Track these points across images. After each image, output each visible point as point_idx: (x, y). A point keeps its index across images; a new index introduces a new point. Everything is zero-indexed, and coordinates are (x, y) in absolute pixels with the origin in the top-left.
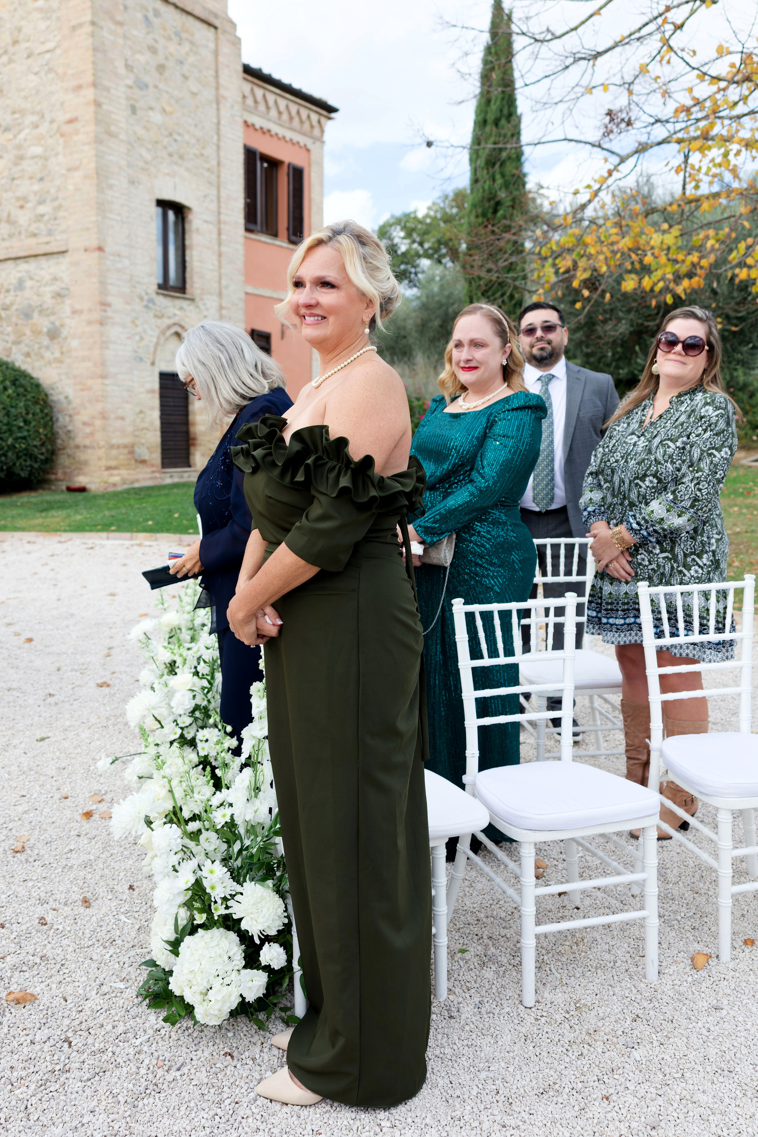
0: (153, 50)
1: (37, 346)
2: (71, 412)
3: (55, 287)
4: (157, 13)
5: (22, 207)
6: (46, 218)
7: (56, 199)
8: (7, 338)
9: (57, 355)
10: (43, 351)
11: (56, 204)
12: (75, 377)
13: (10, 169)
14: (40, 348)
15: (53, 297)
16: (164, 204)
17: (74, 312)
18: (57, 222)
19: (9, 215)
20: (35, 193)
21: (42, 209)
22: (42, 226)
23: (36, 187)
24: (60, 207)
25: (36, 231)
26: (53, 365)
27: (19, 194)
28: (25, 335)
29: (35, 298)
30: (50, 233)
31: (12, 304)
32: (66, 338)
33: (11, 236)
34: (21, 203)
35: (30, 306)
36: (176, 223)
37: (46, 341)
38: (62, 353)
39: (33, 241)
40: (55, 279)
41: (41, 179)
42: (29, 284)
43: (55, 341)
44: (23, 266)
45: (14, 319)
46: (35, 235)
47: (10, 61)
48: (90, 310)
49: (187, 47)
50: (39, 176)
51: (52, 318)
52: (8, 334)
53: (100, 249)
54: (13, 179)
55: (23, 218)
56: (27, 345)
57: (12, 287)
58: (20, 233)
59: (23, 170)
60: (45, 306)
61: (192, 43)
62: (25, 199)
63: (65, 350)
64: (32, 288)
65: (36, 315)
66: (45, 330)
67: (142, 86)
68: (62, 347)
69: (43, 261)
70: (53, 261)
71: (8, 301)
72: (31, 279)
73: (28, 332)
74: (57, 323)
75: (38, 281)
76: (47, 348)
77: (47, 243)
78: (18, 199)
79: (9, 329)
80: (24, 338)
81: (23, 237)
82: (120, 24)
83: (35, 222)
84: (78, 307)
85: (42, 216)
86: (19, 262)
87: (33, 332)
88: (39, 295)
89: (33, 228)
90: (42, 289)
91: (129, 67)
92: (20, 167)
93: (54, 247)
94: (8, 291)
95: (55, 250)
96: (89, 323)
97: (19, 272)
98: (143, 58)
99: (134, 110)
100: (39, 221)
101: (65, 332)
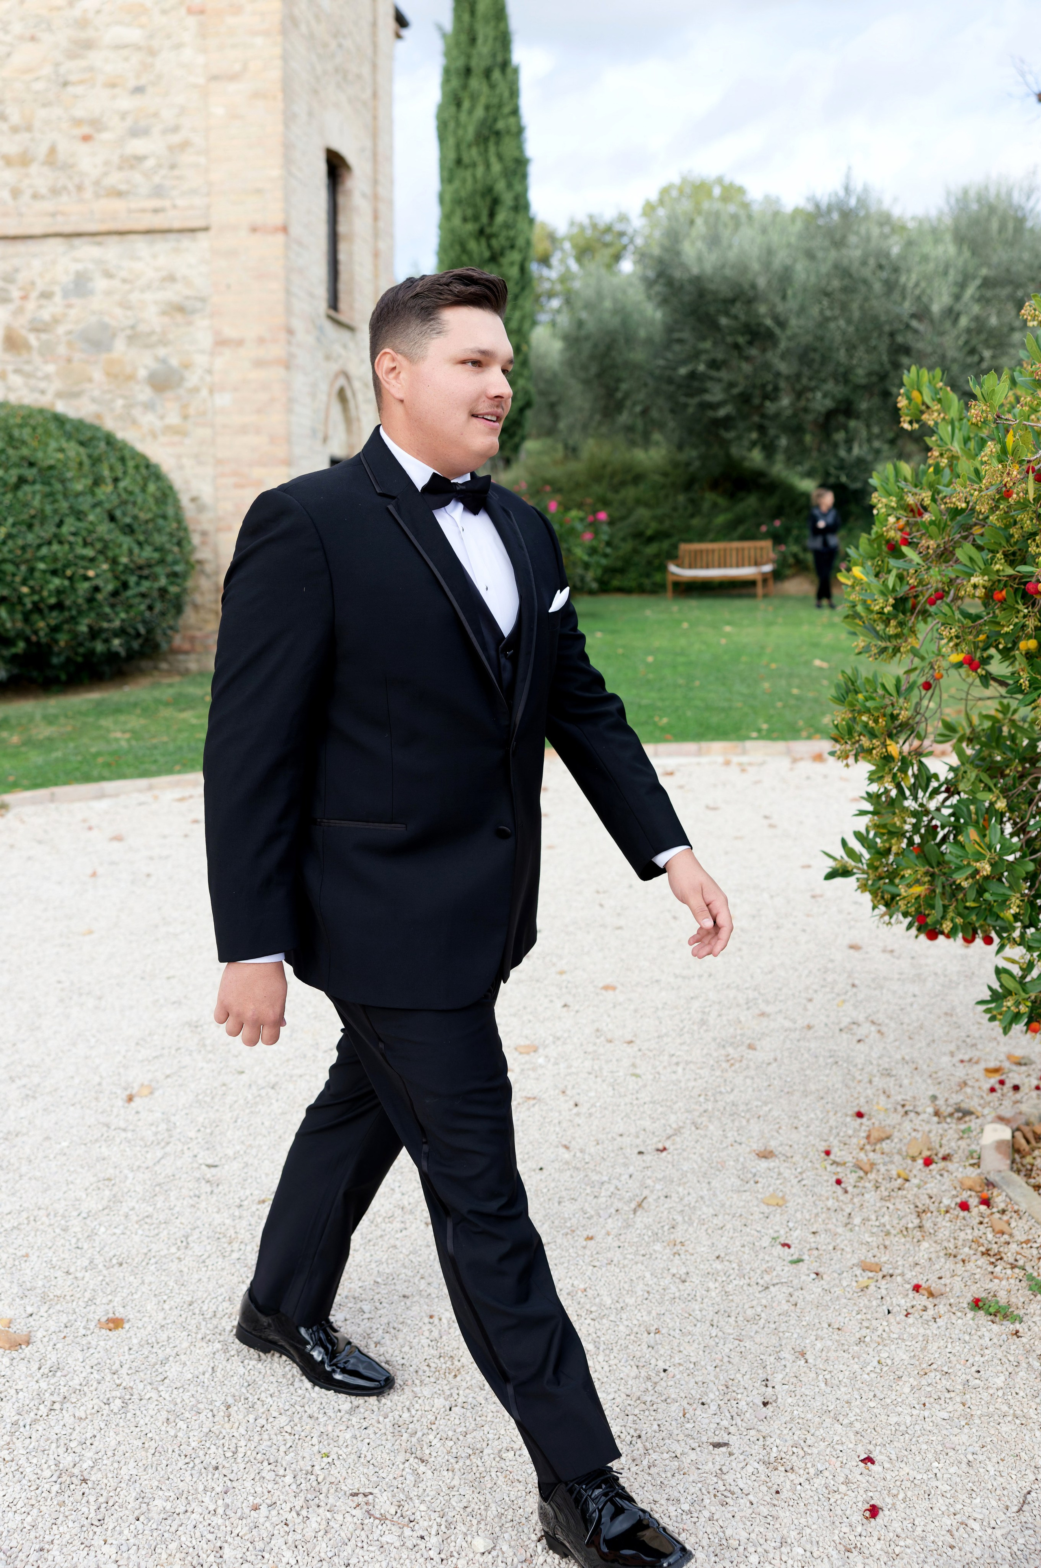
1: (120, 402)
2: (206, 526)
3: (171, 294)
5: (86, 138)
6: (150, 163)
7: (176, 129)
8: (43, 385)
9: (174, 419)
10: (136, 412)
11: (176, 139)
12: (219, 462)
13: (57, 65)
14: (129, 406)
15: (164, 313)
16: (331, 158)
17: (221, 343)
18: (176, 172)
19: (52, 150)
20: (123, 116)
21: (138, 146)
22: (137, 177)
23: (126, 103)
24: (185, 145)
25: (123, 187)
26: (162, 439)
27: (79, 113)
28: (90, 380)
29: (118, 312)
30: (158, 192)
31: (56, 321)
32: (196, 390)
33: (55, 192)
34: (86, 130)
35: (104, 327)
37: (145, 394)
38: (185, 417)
39: (118, 205)
40: (171, 278)
41: (139, 90)
42: (100, 284)
43: (169, 394)
44: (87, 251)
45: (62, 350)
46: (120, 194)
48: (261, 341)
50: (132, 83)
51: (162, 352)
52: (47, 377)
53: (285, 229)
54: (65, 84)
55: (88, 161)
56: (94, 400)
57: (57, 289)
58: (80, 188)
59: (91, 69)
60: (142, 328)
62: (97, 124)
63: (192, 411)
64: (108, 293)
65: (120, 345)
66: (142, 373)
68: (185, 407)
69: (140, 244)
70: (162, 246)
71: (46, 315)
72: (109, 275)
73: (98, 375)
74: (174, 362)
75: (124, 281)
76: (149, 406)
77: (156, 211)
78: (78, 122)
79: (51, 368)
80: (88, 386)
81: (88, 194)
83: (120, 168)
84: (230, 332)
85: (140, 159)
86: (77, 242)
87: (111, 375)
88: (126, 305)
89: (115, 179)
90: (134, 297)
92: (83, 63)
94: (46, 295)
95: (177, 225)
96: (259, 363)
97: (76, 260)
100: (132, 167)
101: (193, 379)
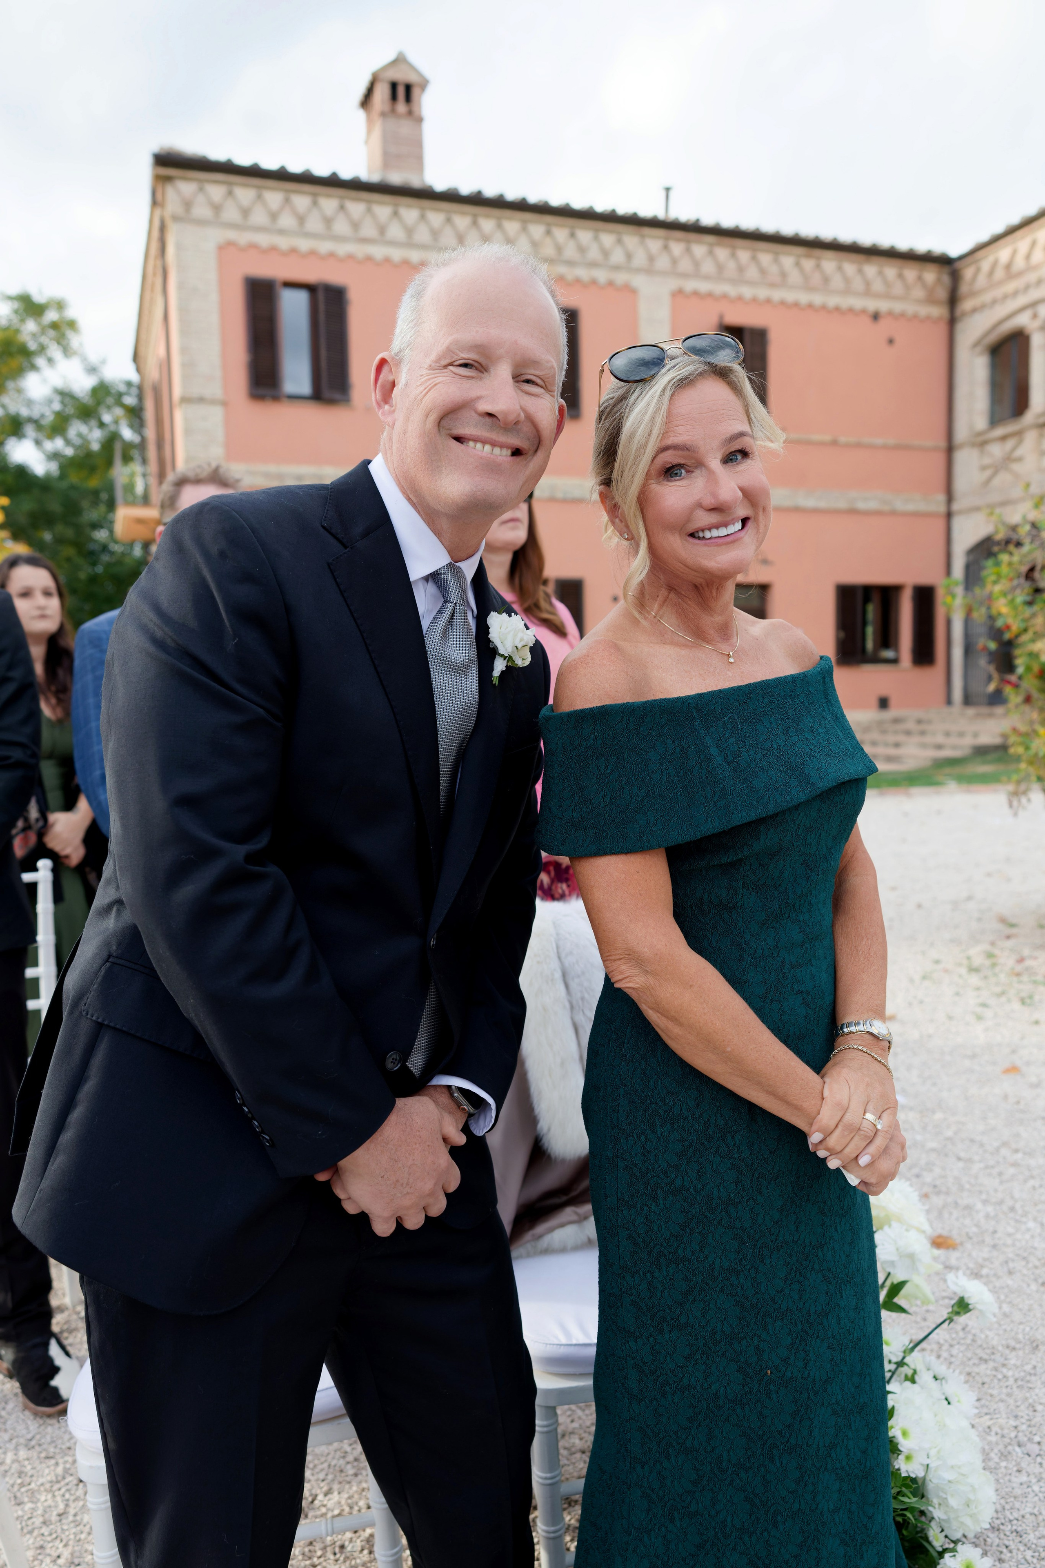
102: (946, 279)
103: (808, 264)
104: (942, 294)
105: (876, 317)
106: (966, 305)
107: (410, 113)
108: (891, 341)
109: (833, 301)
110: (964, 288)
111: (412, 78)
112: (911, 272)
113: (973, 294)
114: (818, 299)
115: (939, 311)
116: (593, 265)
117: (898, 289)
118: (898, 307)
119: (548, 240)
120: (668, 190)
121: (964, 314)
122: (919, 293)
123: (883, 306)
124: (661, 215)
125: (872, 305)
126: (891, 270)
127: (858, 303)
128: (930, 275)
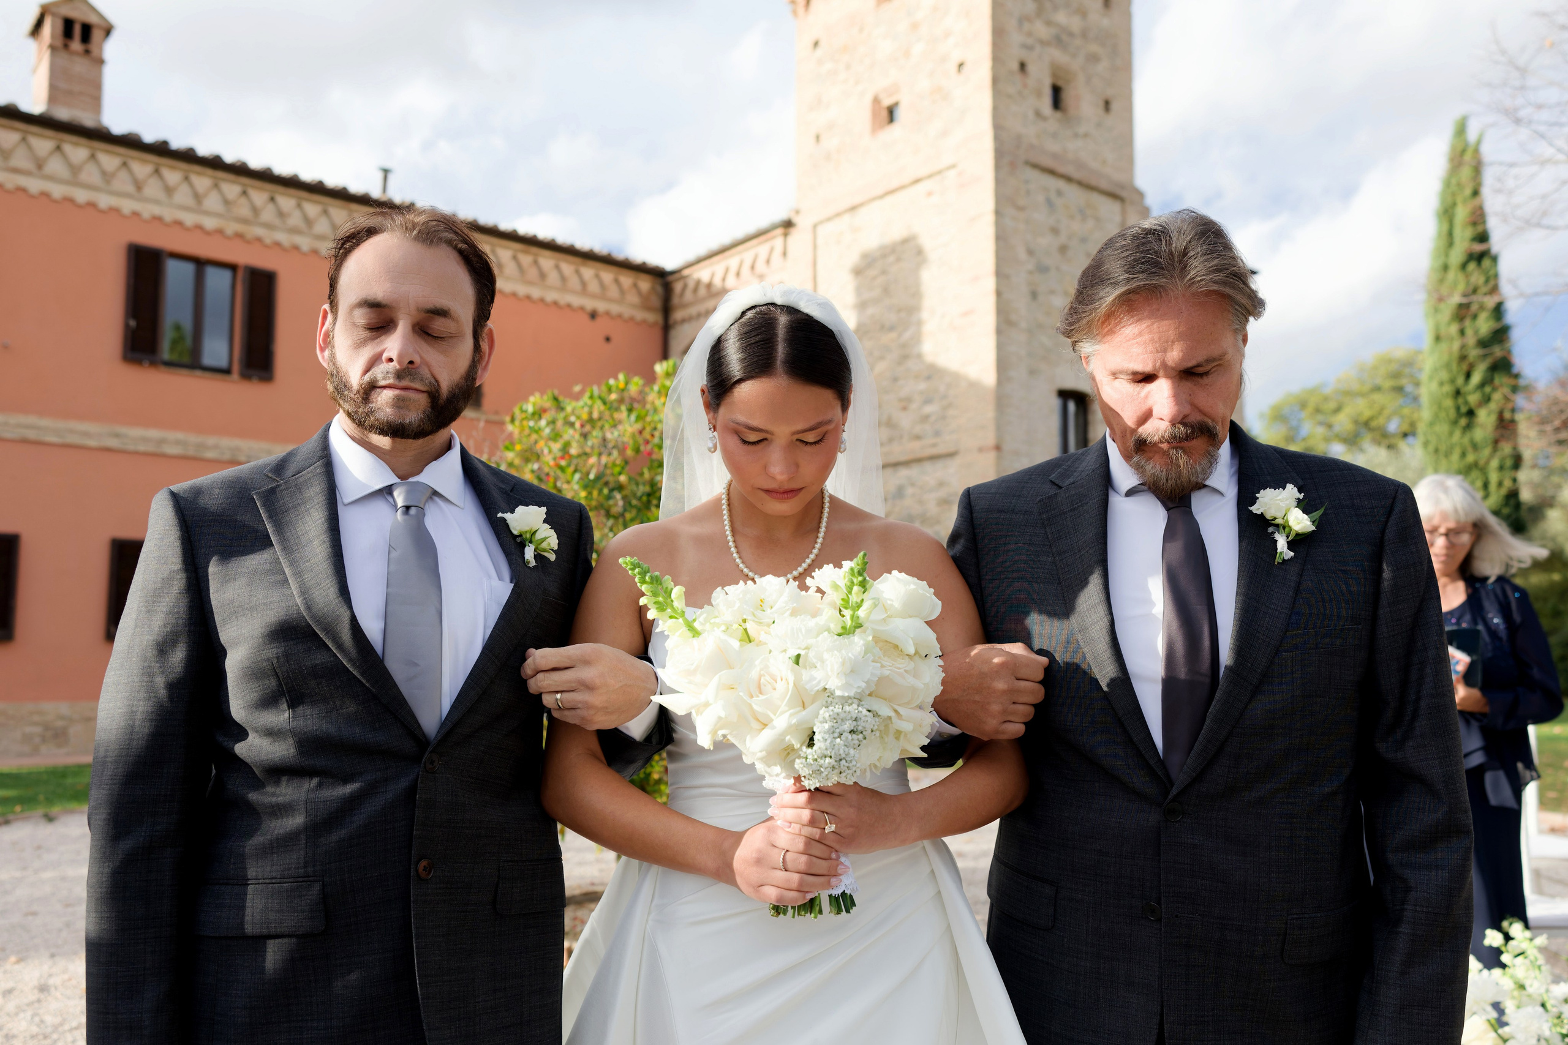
0: (1055, 231)
4: (1059, 193)
5: (905, 409)
6: (933, 418)
7: (946, 396)
11: (946, 402)
15: (938, 504)
16: (1065, 395)
18: (946, 422)
19: (889, 418)
20: (921, 393)
21: (928, 409)
22: (927, 427)
23: (922, 386)
24: (951, 405)
25: (921, 434)
27: (902, 395)
29: (917, 506)
30: (937, 434)
33: (891, 440)
34: (904, 404)
35: (909, 515)
36: (1077, 414)
39: (917, 444)
40: (942, 483)
41: (929, 377)
42: (909, 491)
44: (903, 472)
46: (919, 438)
47: (898, 260)
49: (1090, 223)
50: (926, 374)
53: (999, 447)
55: (905, 421)
58: (901, 437)
59: (908, 370)
60: (928, 515)
61: (1098, 220)
62: (909, 400)
64: (913, 496)
67: (1042, 269)
69: (928, 466)
70: (940, 464)
72: (913, 485)
75: (921, 488)
77: (934, 445)
78: (901, 400)
81: (905, 440)
82: (1021, 209)
83: (920, 423)
85: (929, 416)
86: (898, 467)
88: (920, 502)
89: (918, 429)
90: (925, 496)
91: (1030, 252)
92: (904, 367)
93: (941, 449)
95: (944, 452)
97: (898, 478)
98: (1045, 241)
99: (1034, 295)
100: (925, 422)
102: (660, 289)
103: (526, 259)
104: (656, 302)
105: (593, 315)
106: (678, 315)
107: (87, 52)
108: (608, 339)
109: (551, 296)
110: (675, 300)
111: (92, 19)
112: (627, 279)
113: (685, 306)
114: (536, 293)
115: (654, 317)
116: (295, 231)
117: (613, 292)
118: (615, 309)
119: (243, 201)
120: (386, 172)
121: (676, 323)
122: (634, 298)
123: (601, 306)
124: (376, 193)
125: (590, 304)
126: (608, 275)
127: (576, 301)
128: (645, 284)
